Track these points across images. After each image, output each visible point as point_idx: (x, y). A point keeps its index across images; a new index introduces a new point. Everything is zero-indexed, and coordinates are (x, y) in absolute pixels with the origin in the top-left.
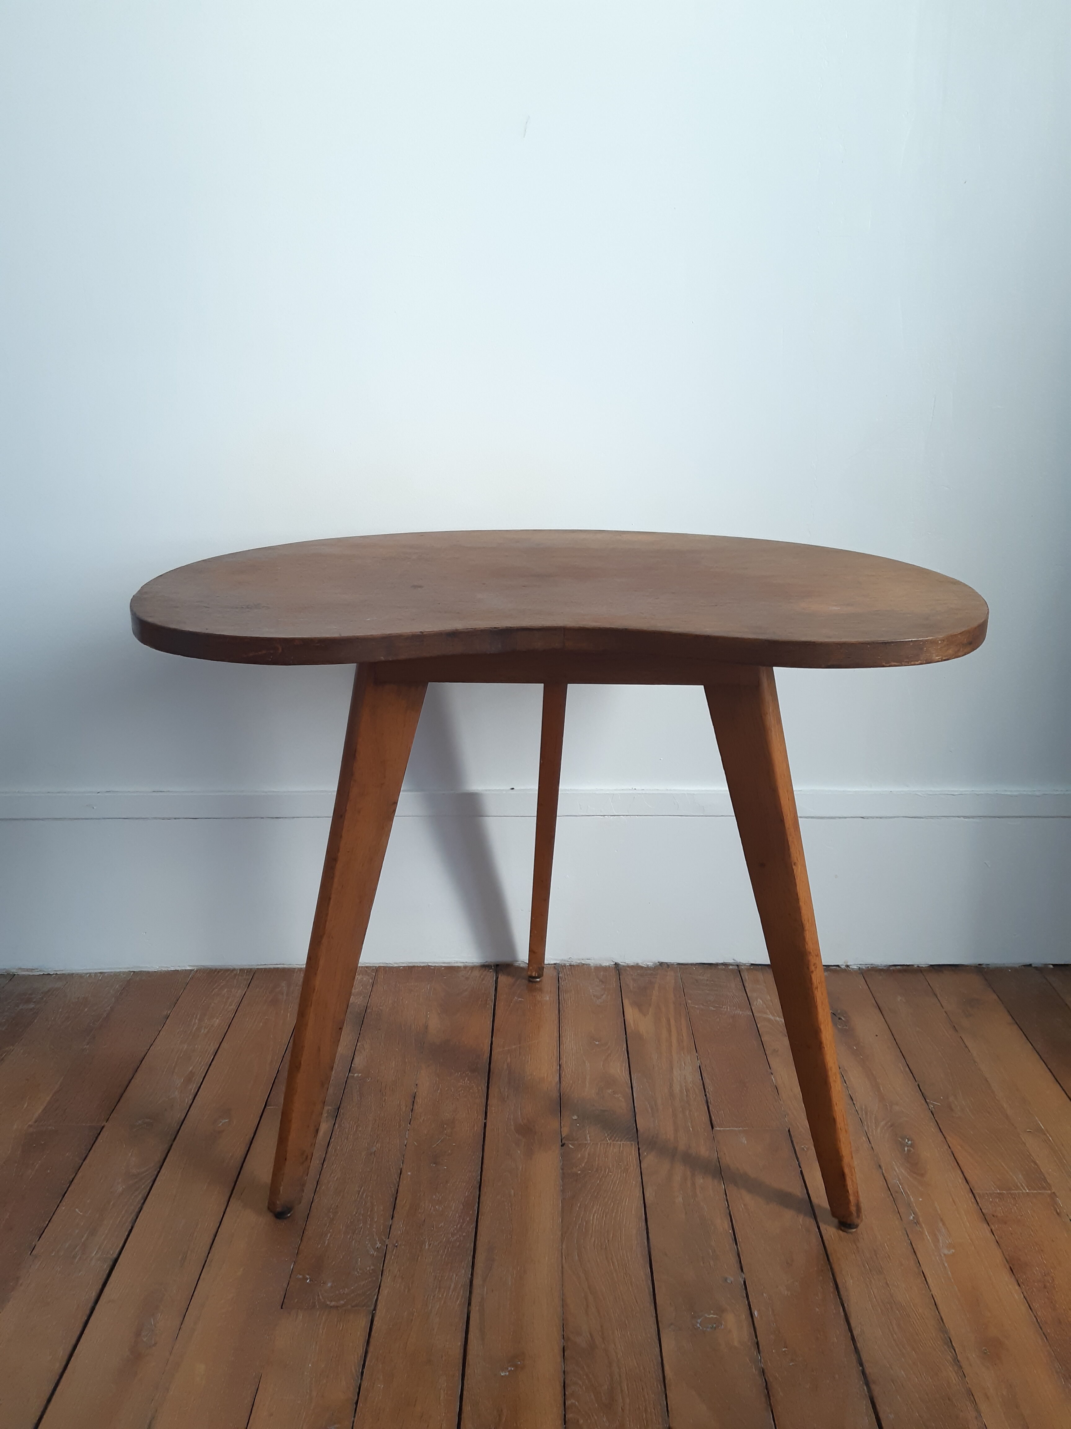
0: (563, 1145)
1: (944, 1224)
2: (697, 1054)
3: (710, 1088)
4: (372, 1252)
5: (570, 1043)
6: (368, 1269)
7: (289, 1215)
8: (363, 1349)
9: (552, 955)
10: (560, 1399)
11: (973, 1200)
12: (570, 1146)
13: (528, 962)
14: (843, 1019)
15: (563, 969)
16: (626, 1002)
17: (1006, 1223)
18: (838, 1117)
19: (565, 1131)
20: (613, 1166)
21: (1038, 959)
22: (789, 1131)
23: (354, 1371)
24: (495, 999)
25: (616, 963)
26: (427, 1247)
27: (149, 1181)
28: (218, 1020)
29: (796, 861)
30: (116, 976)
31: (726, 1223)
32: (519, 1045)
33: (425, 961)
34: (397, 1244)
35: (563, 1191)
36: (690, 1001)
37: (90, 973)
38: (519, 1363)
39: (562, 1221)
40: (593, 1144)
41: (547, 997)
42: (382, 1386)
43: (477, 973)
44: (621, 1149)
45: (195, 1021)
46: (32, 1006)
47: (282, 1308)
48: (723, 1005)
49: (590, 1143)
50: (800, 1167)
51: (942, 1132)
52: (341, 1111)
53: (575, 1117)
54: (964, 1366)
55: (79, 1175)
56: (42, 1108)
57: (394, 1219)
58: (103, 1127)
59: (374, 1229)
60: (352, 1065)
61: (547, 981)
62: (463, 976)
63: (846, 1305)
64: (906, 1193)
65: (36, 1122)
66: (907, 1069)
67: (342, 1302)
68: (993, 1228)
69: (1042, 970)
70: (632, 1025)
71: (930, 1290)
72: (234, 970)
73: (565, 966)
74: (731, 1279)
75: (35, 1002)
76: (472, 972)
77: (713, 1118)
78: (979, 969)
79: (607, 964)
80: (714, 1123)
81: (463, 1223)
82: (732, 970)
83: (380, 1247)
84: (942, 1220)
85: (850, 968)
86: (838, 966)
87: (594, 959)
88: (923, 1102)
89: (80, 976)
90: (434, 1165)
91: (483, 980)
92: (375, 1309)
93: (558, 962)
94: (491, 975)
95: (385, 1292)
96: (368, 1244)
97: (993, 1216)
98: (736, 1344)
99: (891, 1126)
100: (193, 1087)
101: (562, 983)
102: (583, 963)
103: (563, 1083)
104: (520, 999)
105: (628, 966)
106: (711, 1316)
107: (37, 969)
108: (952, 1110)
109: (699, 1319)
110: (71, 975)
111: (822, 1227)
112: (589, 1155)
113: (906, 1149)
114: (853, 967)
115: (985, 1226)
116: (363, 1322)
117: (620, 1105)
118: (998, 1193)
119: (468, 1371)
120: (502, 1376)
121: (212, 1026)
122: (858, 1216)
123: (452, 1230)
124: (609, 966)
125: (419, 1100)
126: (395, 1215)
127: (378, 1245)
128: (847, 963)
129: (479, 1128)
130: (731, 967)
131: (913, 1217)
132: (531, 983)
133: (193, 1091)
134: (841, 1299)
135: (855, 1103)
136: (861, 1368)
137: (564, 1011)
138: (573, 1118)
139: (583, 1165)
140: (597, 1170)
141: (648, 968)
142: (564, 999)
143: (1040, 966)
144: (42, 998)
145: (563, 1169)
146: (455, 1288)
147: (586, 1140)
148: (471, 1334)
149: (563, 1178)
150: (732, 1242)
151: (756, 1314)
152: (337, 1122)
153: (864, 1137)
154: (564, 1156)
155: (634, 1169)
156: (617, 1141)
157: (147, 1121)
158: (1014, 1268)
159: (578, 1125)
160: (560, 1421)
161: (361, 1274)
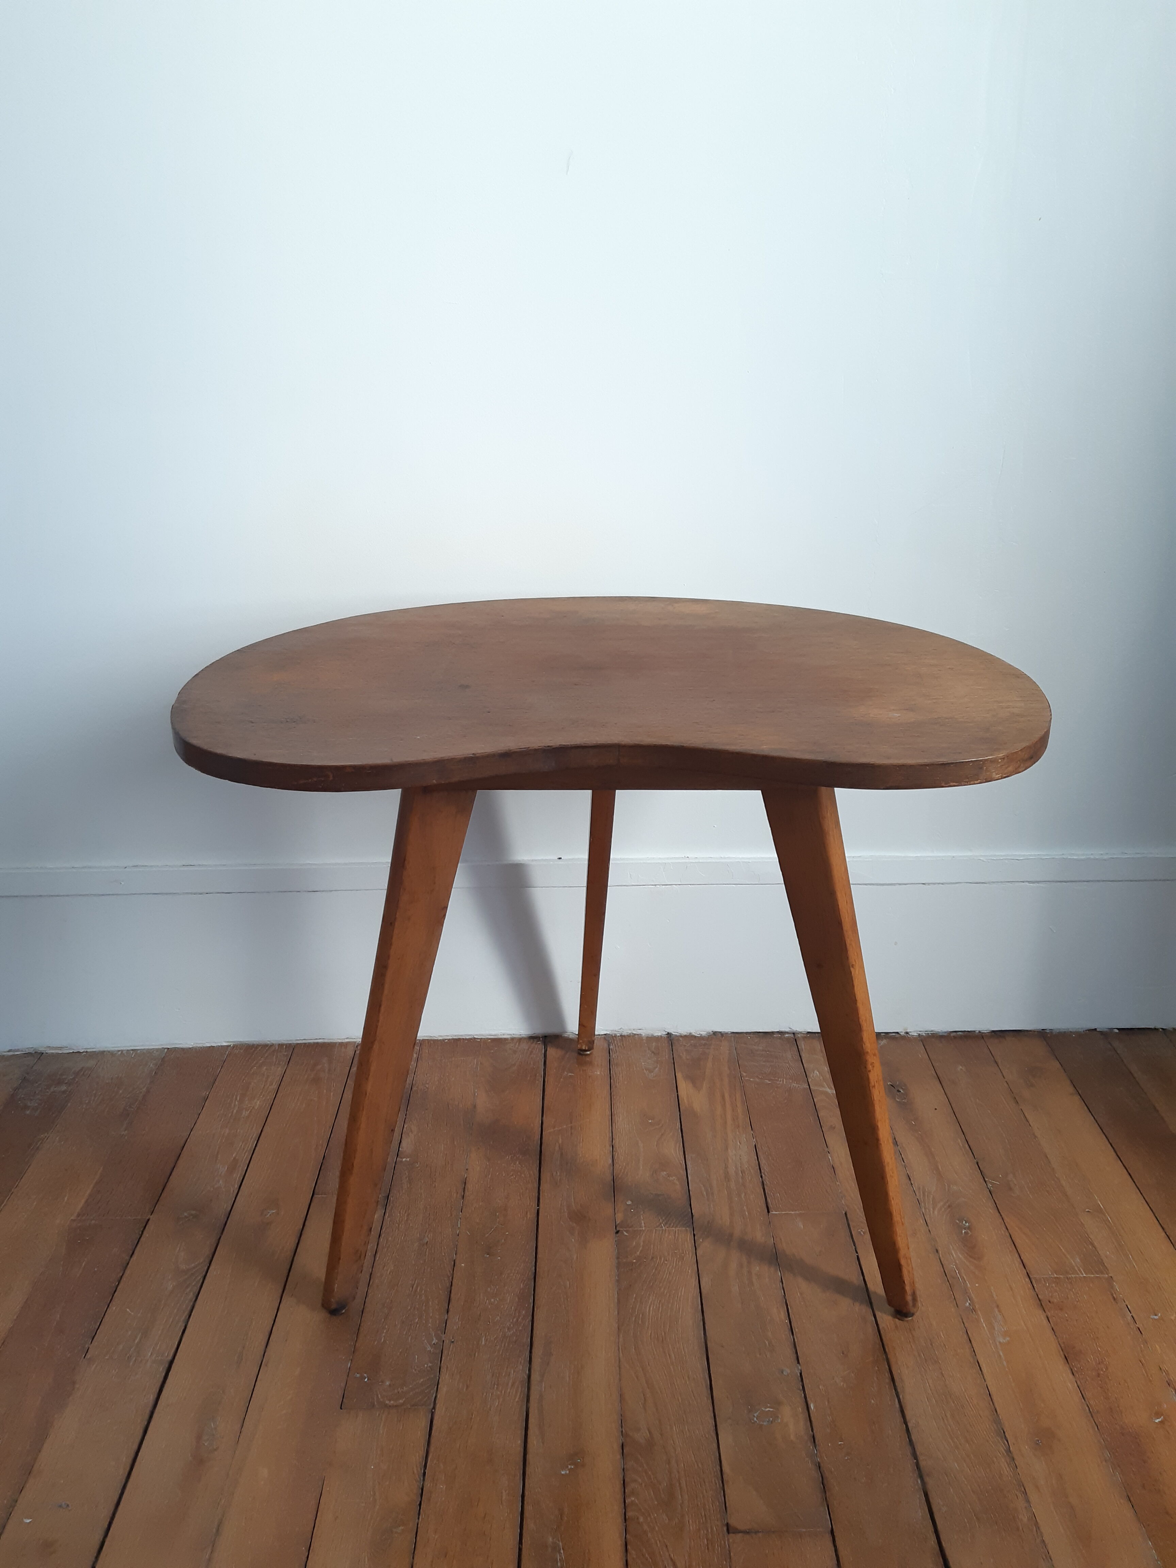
0: (617, 1232)
1: (999, 1311)
2: (752, 1132)
3: (765, 1168)
4: (429, 1348)
5: (622, 1122)
6: (425, 1366)
7: (344, 1311)
8: (424, 1449)
9: (602, 1026)
10: (619, 1497)
11: (1030, 1285)
12: (625, 1233)
13: (577, 1033)
14: (902, 1091)
15: (613, 1039)
16: (679, 1075)
17: (1061, 1309)
18: (894, 1211)
19: (620, 1217)
20: (669, 1254)
21: (1103, 1023)
22: (846, 1214)
23: (415, 1472)
24: (545, 1074)
25: (668, 1033)
26: (483, 1343)
27: (200, 1277)
28: (258, 1102)
29: (854, 963)
30: (150, 1052)
31: (782, 1313)
32: (570, 1125)
33: (470, 1033)
34: (453, 1340)
35: (618, 1281)
36: (744, 1074)
37: (122, 1051)
38: (579, 1461)
39: (618, 1314)
40: (648, 1230)
41: (598, 1072)
42: (445, 1487)
43: (524, 1046)
44: (677, 1235)
45: (235, 1103)
46: (64, 1088)
47: (341, 1409)
48: (778, 1078)
49: (645, 1230)
50: (857, 1253)
51: (1000, 1213)
52: (391, 1198)
53: (629, 1203)
54: (1016, 1457)
55: (128, 1272)
56: (83, 1201)
57: (450, 1313)
58: (148, 1220)
59: (430, 1325)
60: (400, 1149)
61: (598, 1054)
62: (510, 1049)
63: (901, 1397)
64: (963, 1278)
65: (78, 1215)
66: (967, 1145)
67: (401, 1401)
68: (1049, 1315)
69: (1106, 1035)
70: (685, 1101)
71: (985, 1380)
72: (272, 1045)
73: (615, 1036)
74: (787, 1371)
75: (66, 1083)
76: (519, 1044)
77: (769, 1201)
78: (1042, 1035)
79: (660, 1034)
80: (770, 1206)
81: (519, 1316)
82: (788, 1039)
83: (437, 1343)
84: (998, 1306)
85: (909, 1034)
86: (897, 1033)
87: (645, 1029)
88: (982, 1180)
89: (112, 1054)
90: (488, 1256)
91: (531, 1052)
92: (434, 1408)
93: (608, 1033)
94: (539, 1047)
95: (443, 1389)
96: (424, 1340)
97: (1049, 1302)
98: (792, 1437)
99: (949, 1206)
100: (237, 1176)
101: (613, 1056)
102: (635, 1033)
103: (616, 1166)
104: (571, 1074)
105: (681, 1036)
106: (768, 1409)
107: (67, 1047)
108: (1011, 1189)
109: (756, 1413)
110: (102, 1053)
111: (878, 1314)
112: (644, 1242)
113: (963, 1232)
114: (913, 1034)
115: (1041, 1312)
116: (424, 1423)
117: (674, 1188)
118: (1055, 1278)
119: (529, 1470)
120: (563, 1475)
121: (253, 1108)
122: (914, 1305)
123: (508, 1324)
124: (661, 1036)
125: (469, 1186)
126: (451, 1309)
127: (435, 1341)
128: (907, 1030)
129: (531, 1215)
130: (787, 1035)
131: (969, 1304)
132: (581, 1056)
133: (238, 1182)
134: (896, 1390)
135: (913, 1183)
136: (915, 1461)
137: (616, 1087)
138: (627, 1203)
139: (638, 1253)
140: (652, 1258)
141: (701, 1038)
142: (615, 1074)
143: (1105, 1030)
144: (74, 1079)
145: (618, 1258)
146: (513, 1385)
147: (641, 1227)
148: (530, 1432)
149: (618, 1268)
150: (788, 1332)
151: (812, 1406)
152: (387, 1211)
153: (922, 1221)
154: (619, 1244)
155: (690, 1257)
156: (673, 1227)
157: (193, 1212)
158: (1068, 1356)
159: (632, 1210)
160: (620, 1520)
161: (419, 1371)
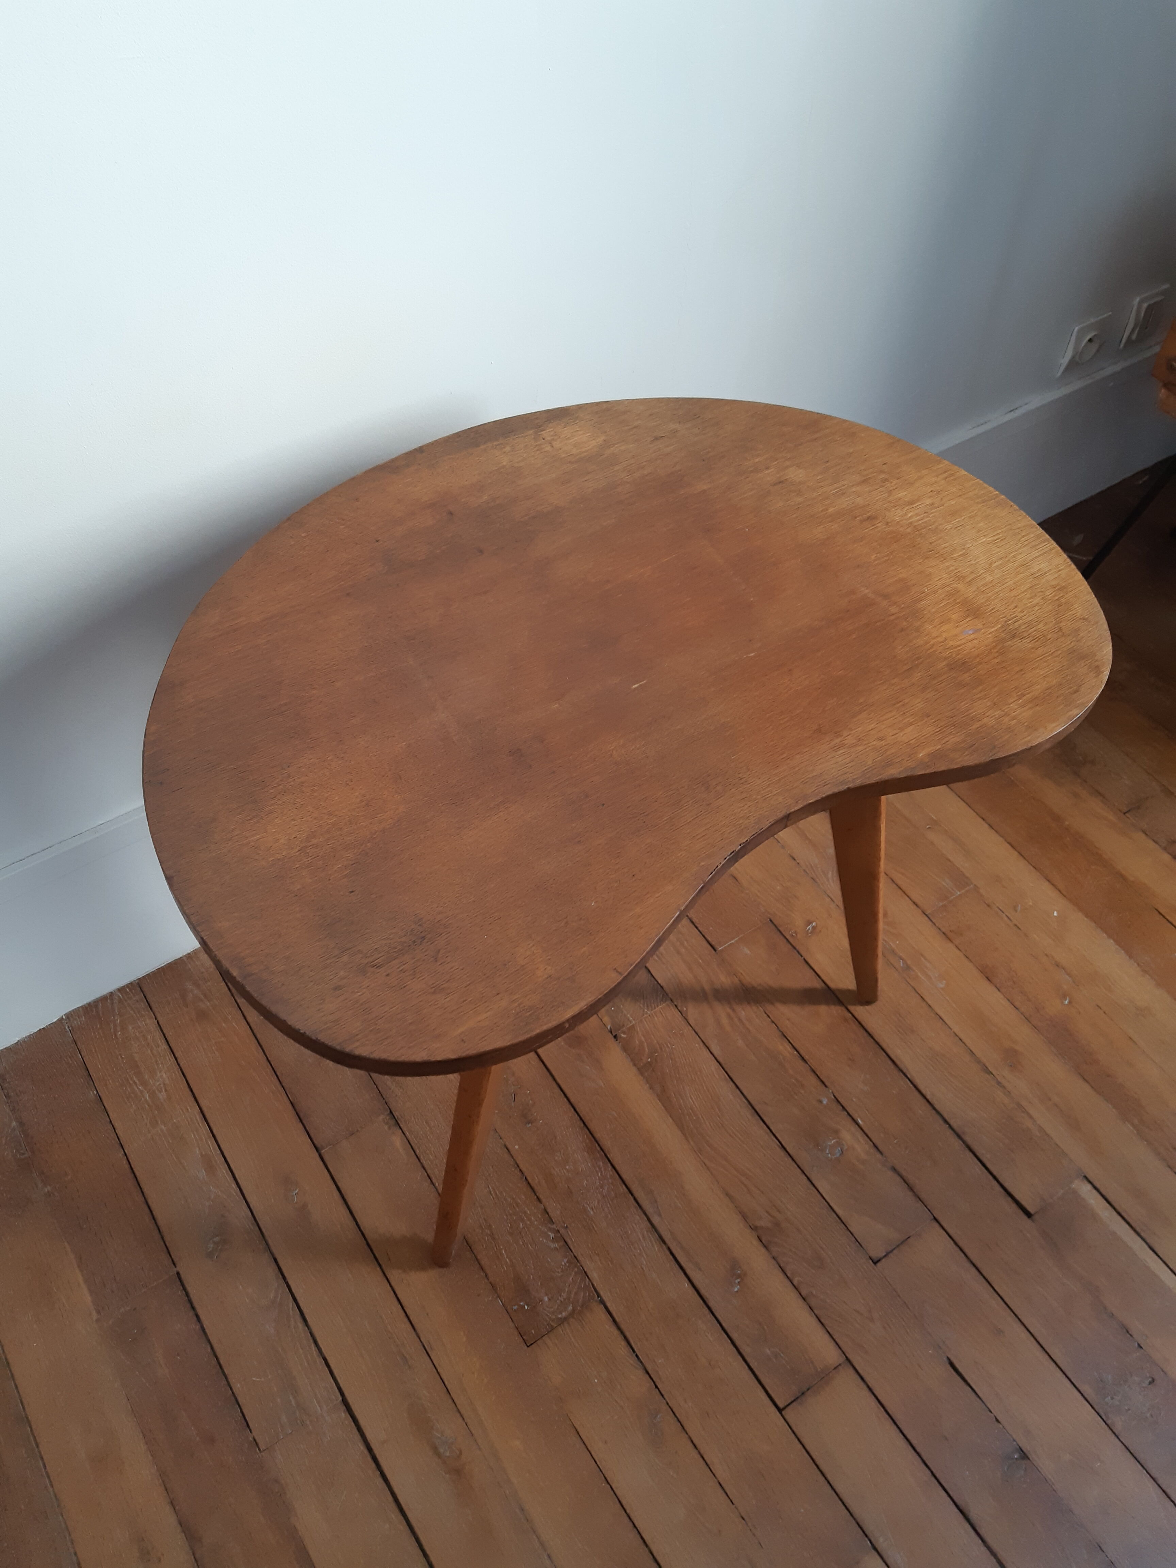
0: (616, 1039)
1: (926, 959)
4: (552, 1245)
6: (563, 1263)
8: (622, 1338)
10: (788, 1283)
11: (930, 923)
12: (623, 1035)
17: (961, 934)
19: (607, 1021)
20: (670, 1037)
22: (771, 920)
23: (631, 1361)
26: (592, 1213)
27: (290, 1303)
28: (164, 1074)
31: (787, 1046)
34: (565, 1225)
35: (651, 1087)
38: (739, 1272)
39: (673, 1120)
40: (638, 1022)
42: (663, 1359)
44: (664, 1015)
45: (138, 1088)
47: (528, 1347)
49: (636, 1023)
50: (802, 956)
52: (396, 1114)
54: (1005, 1085)
55: (214, 1341)
56: (85, 1291)
57: (542, 1201)
58: (178, 1273)
59: (535, 1223)
65: (99, 1312)
67: (570, 1308)
68: (957, 944)
71: (950, 1028)
72: (111, 994)
74: (823, 1099)
77: (709, 939)
80: (713, 943)
81: (600, 1169)
83: (555, 1236)
84: (922, 955)
90: (530, 1125)
92: (599, 1295)
95: (594, 1275)
96: (543, 1240)
97: (950, 930)
98: (862, 1155)
100: (223, 1172)
106: (833, 1141)
109: (827, 1150)
111: (851, 1008)
112: (644, 1036)
115: (950, 945)
116: (601, 1315)
118: (942, 906)
119: (710, 1303)
120: (737, 1292)
123: (598, 1182)
126: (541, 1197)
127: (552, 1235)
131: (904, 963)
133: (229, 1178)
136: (950, 1127)
139: (647, 1050)
140: (661, 1049)
145: (635, 1065)
146: (643, 1237)
147: (631, 1022)
148: (688, 1271)
149: (642, 1074)
150: (802, 1063)
151: (860, 1121)
152: (404, 1129)
153: (828, 900)
154: (625, 1049)
155: (687, 1030)
156: (655, 1008)
157: (216, 1239)
158: (988, 975)
159: (613, 1009)
160: (801, 1301)
161: (562, 1272)
